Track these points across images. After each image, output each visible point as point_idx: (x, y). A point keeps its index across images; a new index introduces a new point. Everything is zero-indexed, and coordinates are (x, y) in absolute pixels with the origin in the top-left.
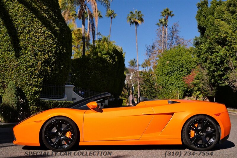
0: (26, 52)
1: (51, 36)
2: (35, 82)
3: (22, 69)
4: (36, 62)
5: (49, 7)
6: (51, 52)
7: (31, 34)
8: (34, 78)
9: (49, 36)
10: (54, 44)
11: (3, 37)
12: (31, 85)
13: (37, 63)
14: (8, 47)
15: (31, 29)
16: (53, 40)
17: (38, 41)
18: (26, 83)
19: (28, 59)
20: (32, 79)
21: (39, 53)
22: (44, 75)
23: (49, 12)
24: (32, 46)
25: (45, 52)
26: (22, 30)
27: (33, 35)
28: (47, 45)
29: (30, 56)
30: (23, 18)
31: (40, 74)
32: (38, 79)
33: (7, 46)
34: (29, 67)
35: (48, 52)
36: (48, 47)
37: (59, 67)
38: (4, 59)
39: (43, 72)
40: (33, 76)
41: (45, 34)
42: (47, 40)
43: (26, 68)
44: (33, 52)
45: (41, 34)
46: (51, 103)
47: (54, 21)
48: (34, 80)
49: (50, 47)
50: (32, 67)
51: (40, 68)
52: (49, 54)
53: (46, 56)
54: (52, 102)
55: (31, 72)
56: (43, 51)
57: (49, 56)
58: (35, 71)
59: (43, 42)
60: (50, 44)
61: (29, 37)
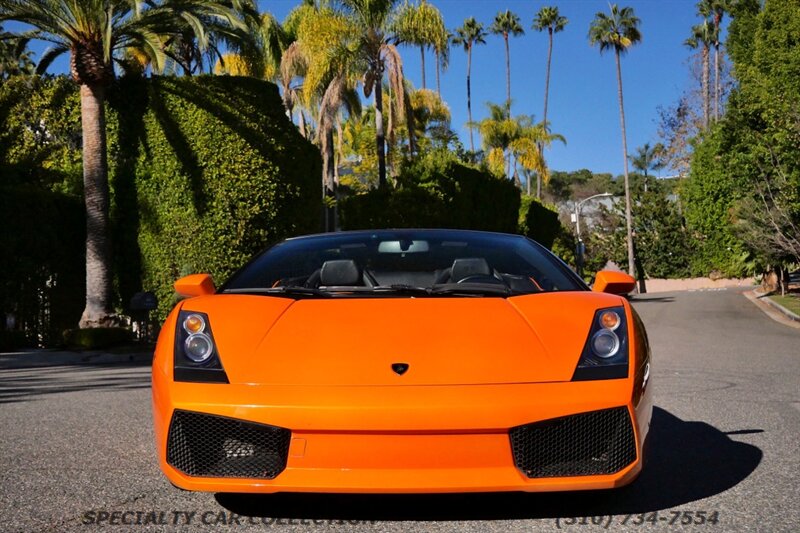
0: (214, 204)
1: (264, 166)
2: (234, 262)
3: (207, 239)
5: (257, 106)
6: (266, 198)
7: (222, 167)
8: (232, 254)
9: (260, 168)
10: (273, 183)
11: (170, 178)
13: (236, 224)
14: (180, 197)
15: (223, 158)
16: (270, 173)
17: (238, 180)
18: (217, 265)
19: (217, 218)
20: (228, 257)
21: (241, 204)
22: (252, 248)
23: (258, 117)
24: (226, 190)
25: (253, 199)
26: (204, 160)
27: (227, 168)
28: (256, 187)
29: (221, 212)
30: (207, 137)
31: (245, 245)
32: (241, 257)
33: (177, 195)
34: (222, 234)
35: (260, 200)
36: (260, 190)
38: (172, 222)
39: (251, 240)
40: (230, 252)
41: (251, 164)
42: (255, 175)
43: (215, 236)
44: (227, 203)
45: (244, 164)
47: (272, 132)
48: (232, 258)
49: (263, 189)
50: (226, 233)
51: (242, 233)
52: (262, 204)
53: (256, 209)
55: (224, 244)
56: (248, 198)
57: (261, 208)
58: (234, 241)
59: (248, 179)
60: (263, 182)
61: (219, 174)
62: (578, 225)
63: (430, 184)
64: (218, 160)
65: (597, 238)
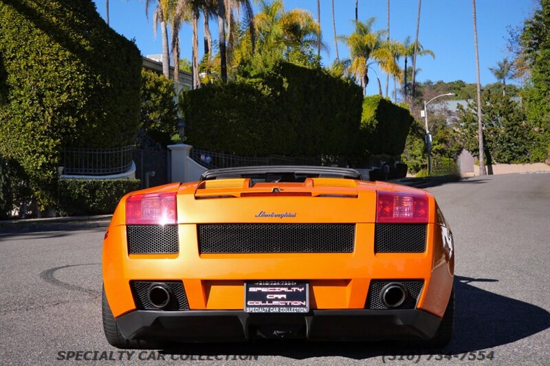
0: (22, 93)
1: (71, 58)
2: (42, 146)
3: (15, 125)
4: (42, 111)
6: (74, 88)
7: (30, 58)
8: (41, 139)
9: (67, 60)
10: (81, 73)
12: (34, 152)
13: (44, 111)
15: (30, 50)
16: (78, 65)
17: (45, 71)
19: (25, 105)
20: (37, 141)
21: (48, 93)
22: (62, 134)
23: (65, 12)
24: (34, 80)
25: (61, 89)
26: (12, 52)
27: (34, 60)
28: (64, 77)
29: (28, 100)
30: (14, 30)
31: (54, 131)
32: (49, 141)
34: (29, 121)
35: (68, 89)
36: (68, 80)
37: (99, 115)
39: (59, 126)
40: (37, 137)
41: (58, 56)
42: (63, 66)
43: (23, 122)
44: (34, 93)
45: (51, 56)
46: (80, 184)
47: (79, 29)
48: (41, 143)
49: (72, 79)
50: (33, 119)
51: (49, 120)
52: (70, 93)
53: (64, 97)
54: (84, 182)
55: (33, 130)
56: (57, 87)
57: (69, 97)
58: (42, 127)
59: (56, 70)
60: (72, 73)
61: (27, 65)
62: (426, 119)
63: (258, 80)
64: (26, 53)
65: (454, 131)
